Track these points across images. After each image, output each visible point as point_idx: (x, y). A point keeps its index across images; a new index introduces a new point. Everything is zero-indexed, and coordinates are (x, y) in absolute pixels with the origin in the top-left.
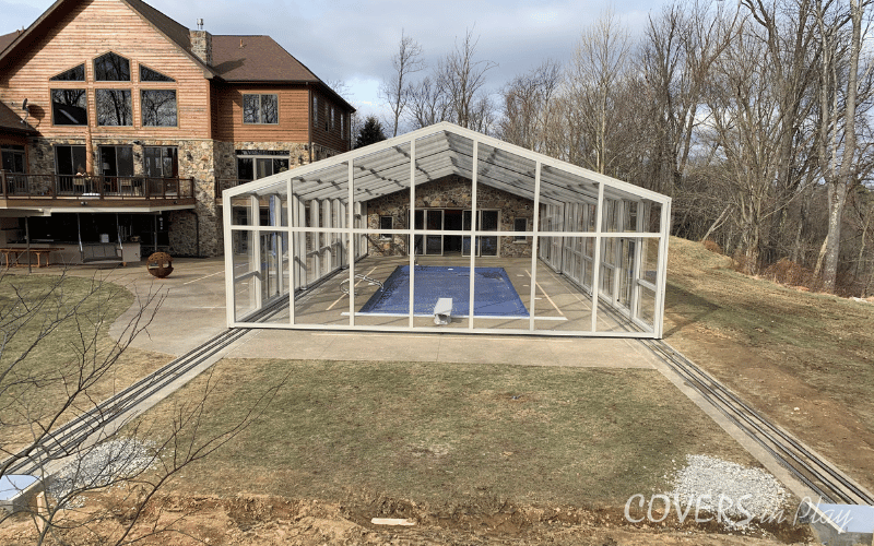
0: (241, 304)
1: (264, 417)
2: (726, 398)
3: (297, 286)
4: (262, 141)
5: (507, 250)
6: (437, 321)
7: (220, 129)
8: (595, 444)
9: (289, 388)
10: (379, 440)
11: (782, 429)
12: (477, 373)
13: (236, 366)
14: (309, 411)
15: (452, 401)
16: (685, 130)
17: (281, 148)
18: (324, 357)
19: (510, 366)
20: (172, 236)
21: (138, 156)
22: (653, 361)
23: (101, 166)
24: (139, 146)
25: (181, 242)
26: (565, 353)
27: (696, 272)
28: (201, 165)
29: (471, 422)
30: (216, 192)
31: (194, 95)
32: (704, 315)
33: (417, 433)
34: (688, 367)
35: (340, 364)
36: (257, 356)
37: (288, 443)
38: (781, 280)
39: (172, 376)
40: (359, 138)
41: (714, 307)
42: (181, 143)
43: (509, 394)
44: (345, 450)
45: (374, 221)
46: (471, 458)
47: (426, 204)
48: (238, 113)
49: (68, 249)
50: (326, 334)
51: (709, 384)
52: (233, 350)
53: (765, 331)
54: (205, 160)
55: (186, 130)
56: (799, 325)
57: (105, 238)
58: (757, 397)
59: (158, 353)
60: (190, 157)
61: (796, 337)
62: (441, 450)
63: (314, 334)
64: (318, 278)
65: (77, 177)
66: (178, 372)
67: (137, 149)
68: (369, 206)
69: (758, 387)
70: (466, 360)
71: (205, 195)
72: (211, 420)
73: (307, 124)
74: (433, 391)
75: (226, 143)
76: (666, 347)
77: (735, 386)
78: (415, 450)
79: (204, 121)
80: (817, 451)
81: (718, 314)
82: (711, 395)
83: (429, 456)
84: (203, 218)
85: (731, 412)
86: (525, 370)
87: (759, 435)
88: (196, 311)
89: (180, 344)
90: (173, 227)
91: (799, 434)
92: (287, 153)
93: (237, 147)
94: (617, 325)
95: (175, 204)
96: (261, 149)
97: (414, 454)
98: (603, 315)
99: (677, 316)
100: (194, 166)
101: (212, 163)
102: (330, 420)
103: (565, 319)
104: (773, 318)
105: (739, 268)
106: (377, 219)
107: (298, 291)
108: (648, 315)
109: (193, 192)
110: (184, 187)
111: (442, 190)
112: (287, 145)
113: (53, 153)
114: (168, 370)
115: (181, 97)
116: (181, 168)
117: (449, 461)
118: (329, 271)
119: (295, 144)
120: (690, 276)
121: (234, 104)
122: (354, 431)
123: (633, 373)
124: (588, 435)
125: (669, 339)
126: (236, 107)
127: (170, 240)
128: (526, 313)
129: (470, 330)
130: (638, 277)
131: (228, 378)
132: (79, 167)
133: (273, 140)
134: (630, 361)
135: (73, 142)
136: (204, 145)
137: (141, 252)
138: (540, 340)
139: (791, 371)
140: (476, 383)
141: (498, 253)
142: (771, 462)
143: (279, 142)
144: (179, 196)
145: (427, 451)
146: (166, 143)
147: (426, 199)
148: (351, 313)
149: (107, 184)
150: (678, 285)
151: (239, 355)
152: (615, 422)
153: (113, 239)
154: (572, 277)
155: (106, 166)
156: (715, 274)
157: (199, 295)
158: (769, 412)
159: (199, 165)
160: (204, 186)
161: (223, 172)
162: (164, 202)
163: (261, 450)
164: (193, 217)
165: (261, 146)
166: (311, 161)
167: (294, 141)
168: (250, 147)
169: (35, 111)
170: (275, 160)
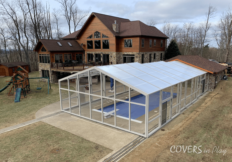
4: (129, 52)
23: (95, 58)
28: (113, 59)
42: (110, 53)
48: (123, 44)
50: (74, 117)
54: (114, 57)
55: (111, 50)
60: (111, 57)
65: (89, 62)
67: (101, 55)
75: (121, 53)
79: (114, 47)
92: (134, 55)
93: (123, 54)
101: (116, 58)
112: (134, 53)
113: (87, 55)
115: (110, 42)
116: (110, 59)
119: (136, 53)
121: (122, 42)
135: (90, 53)
136: (114, 54)
143: (132, 52)
146: (107, 53)
161: (120, 60)
165: (128, 53)
166: (139, 57)
167: (136, 52)
168: (126, 54)
169: (84, 46)
170: (131, 57)
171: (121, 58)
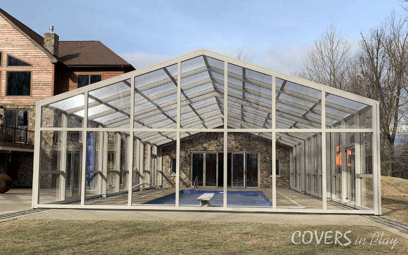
5: (265, 183)
21: (1, 116)
31: (43, 75)
47: (205, 149)
52: (29, 216)
55: (36, 98)
68: (163, 151)
95: (22, 147)
103: (303, 207)
106: (169, 160)
110: (31, 137)
115: (34, 77)
126: (72, 84)
141: (259, 185)
144: (25, 142)
146: (22, 107)
147: (205, 145)
160: (45, 137)
162: (14, 144)
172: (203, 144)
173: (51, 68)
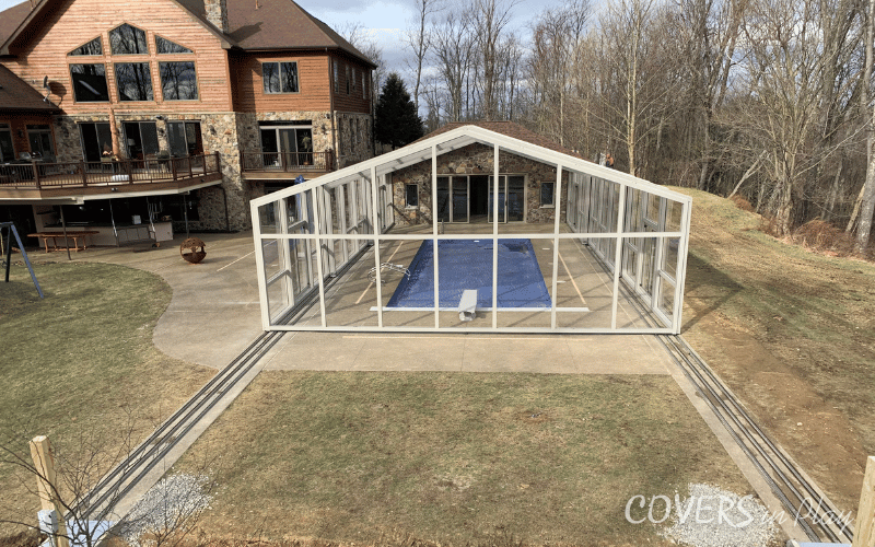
0: (274, 297)
1: (304, 444)
2: (734, 411)
3: (327, 273)
4: (284, 111)
5: (534, 215)
6: (462, 317)
7: (241, 100)
8: (605, 471)
9: (324, 408)
10: (408, 472)
11: (782, 451)
12: (499, 385)
13: (274, 381)
14: (343, 436)
15: (475, 423)
16: (721, 72)
17: (303, 118)
18: (356, 368)
19: (531, 375)
20: (201, 212)
21: (162, 132)
22: (668, 365)
23: (126, 143)
24: (162, 122)
25: (210, 217)
26: (584, 356)
27: (724, 235)
28: (225, 139)
29: (491, 447)
30: (241, 166)
31: (212, 66)
32: (724, 300)
33: (442, 462)
34: (702, 372)
35: (372, 376)
36: (294, 367)
37: (326, 476)
38: (810, 243)
39: (216, 395)
40: (382, 96)
41: (735, 288)
42: (203, 117)
43: (528, 412)
44: (377, 483)
45: (399, 190)
46: (489, 491)
47: (451, 170)
48: (257, 82)
49: (103, 231)
50: (356, 336)
51: (719, 392)
52: (270, 360)
53: (784, 321)
54: (229, 134)
55: (208, 103)
56: (818, 311)
57: (137, 220)
58: (764, 409)
59: (202, 365)
60: (213, 131)
61: (813, 328)
62: (464, 482)
63: (345, 336)
64: (346, 261)
65: (104, 156)
66: (222, 389)
67: (160, 124)
68: (393, 177)
69: (767, 396)
70: (490, 368)
71: (231, 169)
72: (256, 450)
73: (328, 91)
74: (458, 411)
75: (248, 114)
76: (683, 344)
77: (744, 396)
78: (441, 484)
79: (224, 93)
80: (811, 475)
81: (740, 298)
82: (720, 408)
83: (453, 490)
84: (230, 193)
85: (736, 429)
86: (545, 378)
87: (759, 458)
88: (233, 308)
89: (220, 352)
90: (201, 202)
91: (798, 455)
92: (309, 123)
93: (259, 118)
94: (637, 316)
95: (202, 182)
96: (283, 119)
97: (441, 489)
98: (625, 302)
99: (699, 302)
100: (218, 141)
101: (235, 136)
102: (363, 447)
103: (586, 309)
104: (794, 301)
105: (769, 231)
106: (402, 187)
107: (327, 279)
108: (667, 303)
109: (219, 167)
110: (210, 162)
111: (467, 155)
112: (311, 114)
113: (78, 131)
114: (212, 388)
115: (200, 71)
116: (205, 142)
117: (471, 495)
118: (357, 251)
119: (316, 113)
120: (717, 243)
121: (254, 73)
122: (384, 461)
123: (647, 381)
124: (599, 461)
125: (687, 334)
126: (256, 77)
127: (201, 215)
128: (548, 302)
129: (494, 329)
130: (659, 268)
131: (268, 396)
132: (106, 146)
133: (295, 110)
134: (646, 365)
135: (96, 119)
136: (227, 119)
137: (173, 228)
138: (562, 338)
139: (802, 373)
140: (498, 398)
141: (525, 219)
142: (766, 492)
143: (302, 112)
144: (205, 173)
145: (451, 484)
146: (189, 117)
147: (451, 165)
148: (379, 308)
149: (134, 161)
150: (704, 257)
151: (276, 366)
152: (626, 445)
153: (145, 221)
154: (598, 251)
155: (131, 142)
156: (743, 239)
157: (235, 286)
158: (774, 427)
159: (223, 139)
160: (229, 161)
161: (246, 144)
162: (191, 181)
163: (303, 486)
164: (221, 192)
165: (284, 116)
166: (334, 130)
167: (316, 110)
168: (272, 118)
169: (56, 88)
170: (298, 130)
171: (252, 136)
172: (448, 163)
173: (223, 57)
